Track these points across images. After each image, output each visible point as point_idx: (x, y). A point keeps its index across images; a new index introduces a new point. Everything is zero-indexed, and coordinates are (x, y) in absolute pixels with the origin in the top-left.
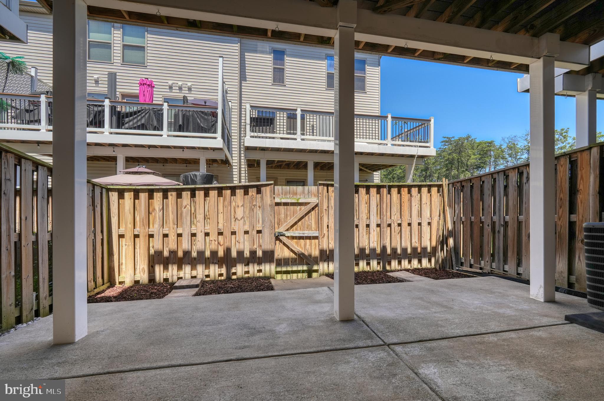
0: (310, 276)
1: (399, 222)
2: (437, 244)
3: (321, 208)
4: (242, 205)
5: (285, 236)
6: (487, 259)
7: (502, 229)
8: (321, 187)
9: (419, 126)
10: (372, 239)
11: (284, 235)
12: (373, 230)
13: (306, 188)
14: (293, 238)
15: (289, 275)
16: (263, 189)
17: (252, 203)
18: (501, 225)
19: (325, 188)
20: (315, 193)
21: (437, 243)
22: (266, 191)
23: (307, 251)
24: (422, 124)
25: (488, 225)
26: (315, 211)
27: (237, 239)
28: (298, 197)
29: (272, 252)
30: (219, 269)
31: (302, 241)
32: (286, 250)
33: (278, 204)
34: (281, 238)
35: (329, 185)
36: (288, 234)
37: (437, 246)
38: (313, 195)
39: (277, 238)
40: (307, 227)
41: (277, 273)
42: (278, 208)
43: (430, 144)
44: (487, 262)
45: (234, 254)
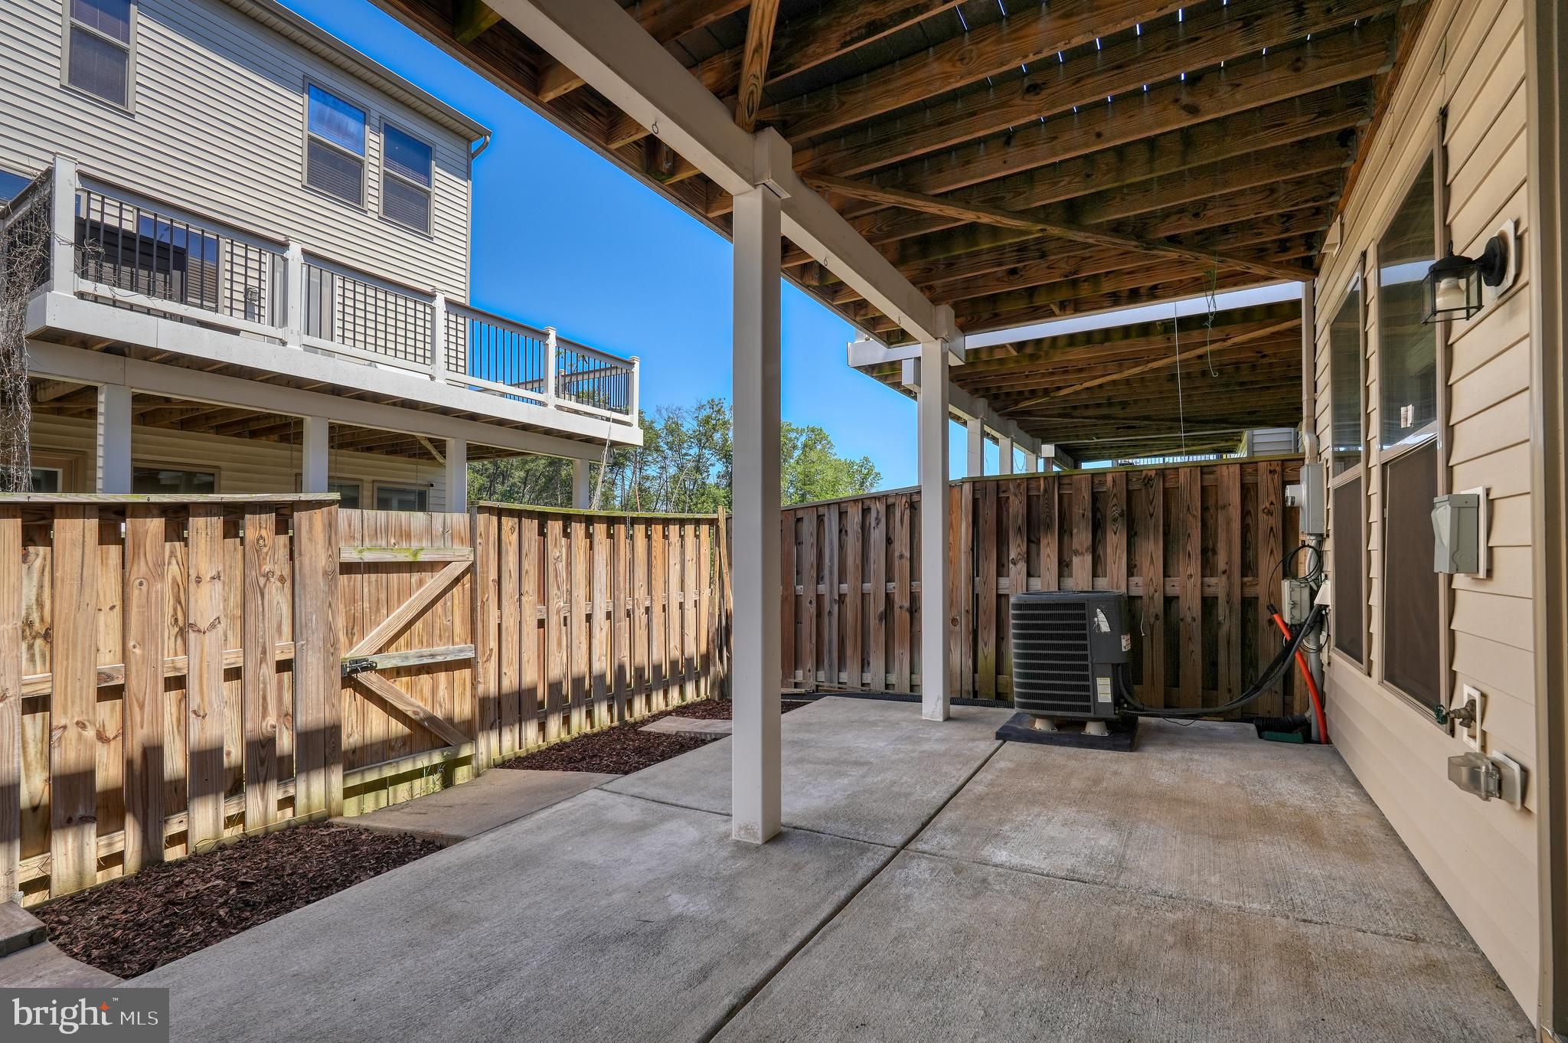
0: (448, 782)
1: (647, 603)
2: (711, 646)
3: (483, 578)
4: (214, 573)
5: (376, 671)
6: (809, 666)
7: (836, 607)
8: (482, 518)
9: (606, 369)
10: (598, 651)
11: (370, 668)
12: (599, 628)
13: (438, 518)
14: (398, 672)
15: (383, 793)
16: (300, 518)
17: (260, 566)
18: (833, 600)
19: (495, 519)
20: (463, 535)
21: (711, 643)
22: (310, 525)
23: (441, 706)
24: (611, 368)
25: (811, 602)
26: (463, 585)
27: (194, 705)
28: (415, 544)
29: (333, 731)
30: (104, 840)
31: (425, 679)
32: (374, 716)
33: (348, 568)
34: (362, 677)
35: (504, 514)
36: (384, 662)
37: (712, 650)
38: (456, 540)
39: (349, 680)
40: (440, 635)
41: (349, 793)
42: (349, 580)
43: (632, 418)
44: (809, 671)
45: (175, 764)
